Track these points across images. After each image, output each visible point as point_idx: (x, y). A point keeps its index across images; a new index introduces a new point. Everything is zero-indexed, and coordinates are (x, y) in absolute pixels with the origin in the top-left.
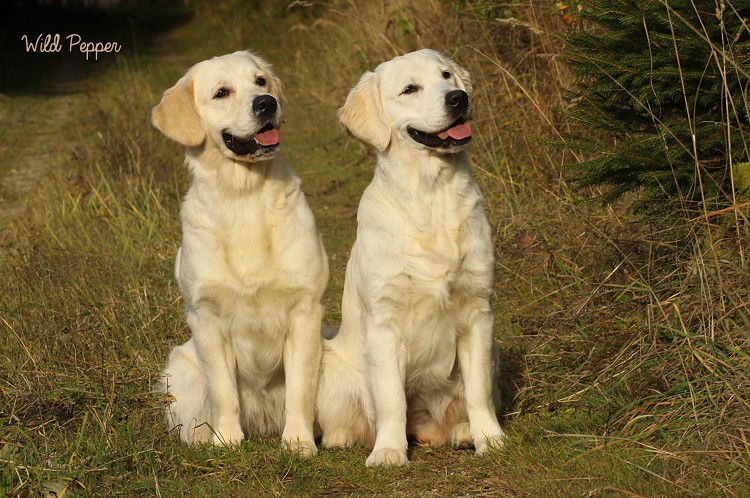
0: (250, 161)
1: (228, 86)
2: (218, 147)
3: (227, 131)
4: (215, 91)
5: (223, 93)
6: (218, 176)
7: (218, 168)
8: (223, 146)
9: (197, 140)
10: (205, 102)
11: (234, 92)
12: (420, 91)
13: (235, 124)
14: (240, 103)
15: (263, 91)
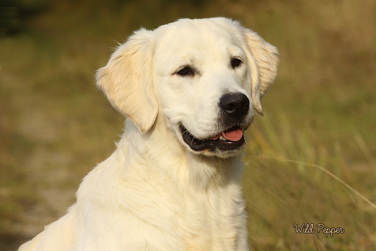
12: (196, 77)
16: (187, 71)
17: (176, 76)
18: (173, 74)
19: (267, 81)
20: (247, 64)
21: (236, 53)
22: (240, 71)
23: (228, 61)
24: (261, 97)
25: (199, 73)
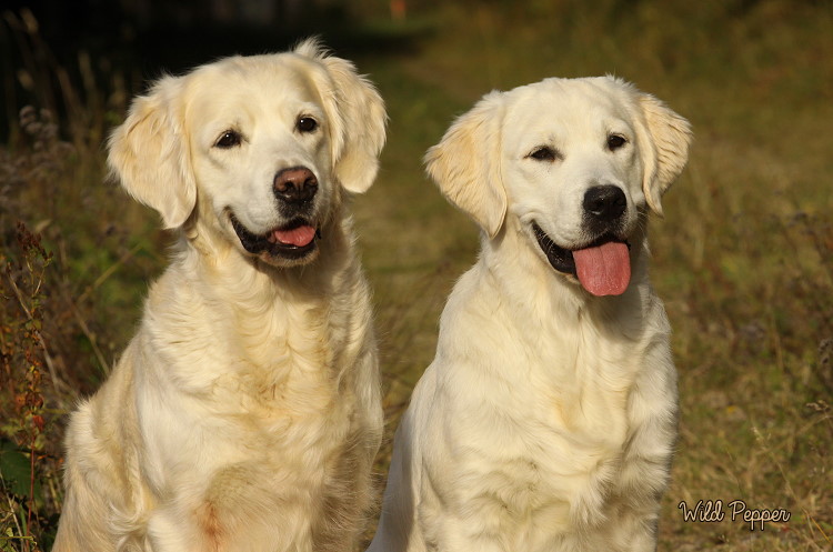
16: (545, 154)
17: (529, 160)
18: (526, 157)
19: (672, 169)
20: (636, 143)
21: (618, 127)
22: (623, 154)
23: (603, 139)
24: (663, 194)
25: (562, 157)
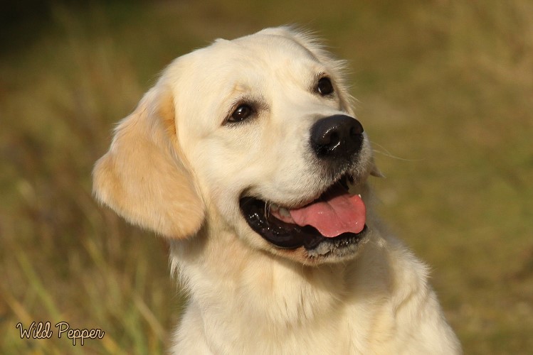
0: (306, 262)
1: (253, 95)
2: (232, 229)
3: (252, 193)
4: (227, 109)
5: (245, 111)
6: (238, 290)
7: (237, 274)
8: (243, 226)
9: (188, 225)
10: (206, 135)
11: (267, 108)
13: (270, 177)
14: (282, 132)
15: (328, 108)
